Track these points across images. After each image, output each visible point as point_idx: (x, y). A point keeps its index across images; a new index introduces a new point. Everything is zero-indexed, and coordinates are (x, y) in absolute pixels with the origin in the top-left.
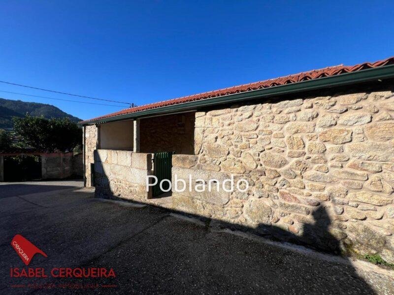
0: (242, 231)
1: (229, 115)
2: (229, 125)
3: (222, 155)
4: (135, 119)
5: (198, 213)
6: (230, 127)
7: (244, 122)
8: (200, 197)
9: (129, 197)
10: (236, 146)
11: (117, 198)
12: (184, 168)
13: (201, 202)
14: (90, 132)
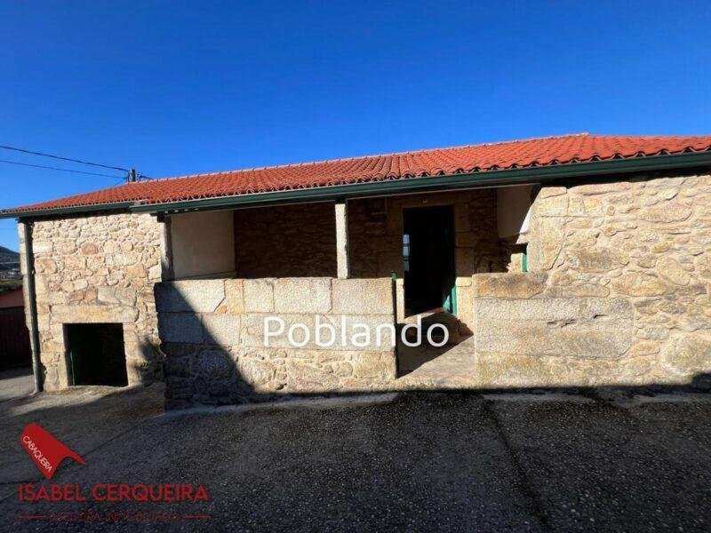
0: (663, 393)
1: (629, 193)
2: (628, 211)
3: (614, 267)
4: (340, 200)
5: (556, 381)
6: (631, 216)
7: (660, 206)
8: (559, 351)
9: (326, 386)
10: (645, 249)
11: (274, 397)
12: (513, 299)
13: (560, 359)
14: (54, 239)
